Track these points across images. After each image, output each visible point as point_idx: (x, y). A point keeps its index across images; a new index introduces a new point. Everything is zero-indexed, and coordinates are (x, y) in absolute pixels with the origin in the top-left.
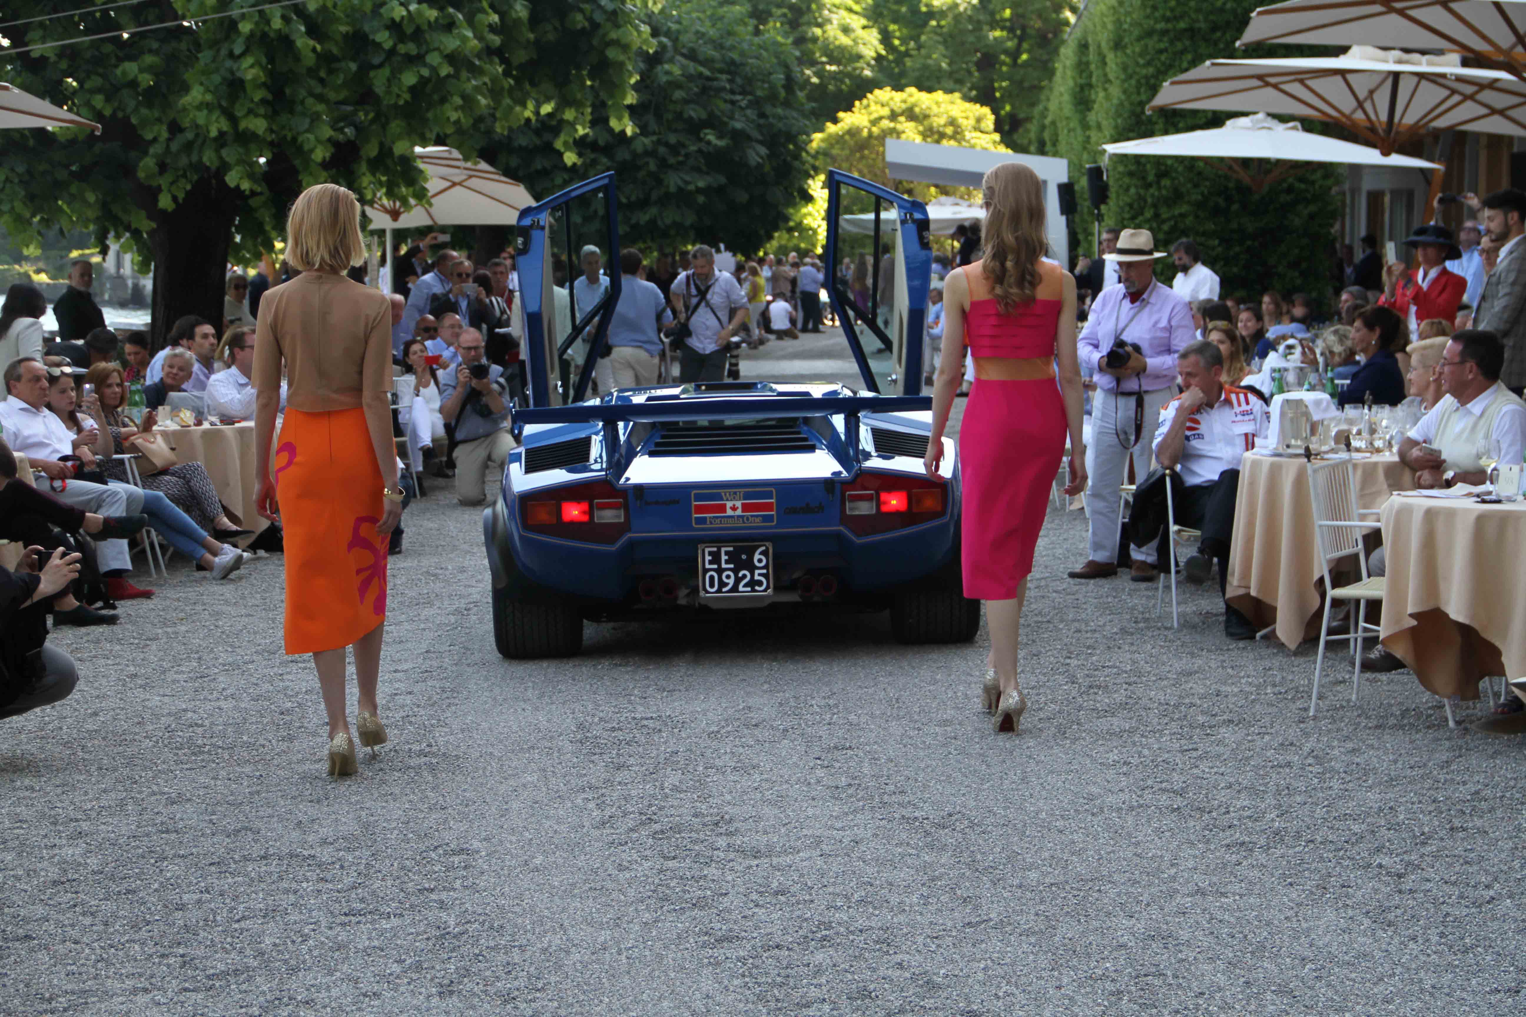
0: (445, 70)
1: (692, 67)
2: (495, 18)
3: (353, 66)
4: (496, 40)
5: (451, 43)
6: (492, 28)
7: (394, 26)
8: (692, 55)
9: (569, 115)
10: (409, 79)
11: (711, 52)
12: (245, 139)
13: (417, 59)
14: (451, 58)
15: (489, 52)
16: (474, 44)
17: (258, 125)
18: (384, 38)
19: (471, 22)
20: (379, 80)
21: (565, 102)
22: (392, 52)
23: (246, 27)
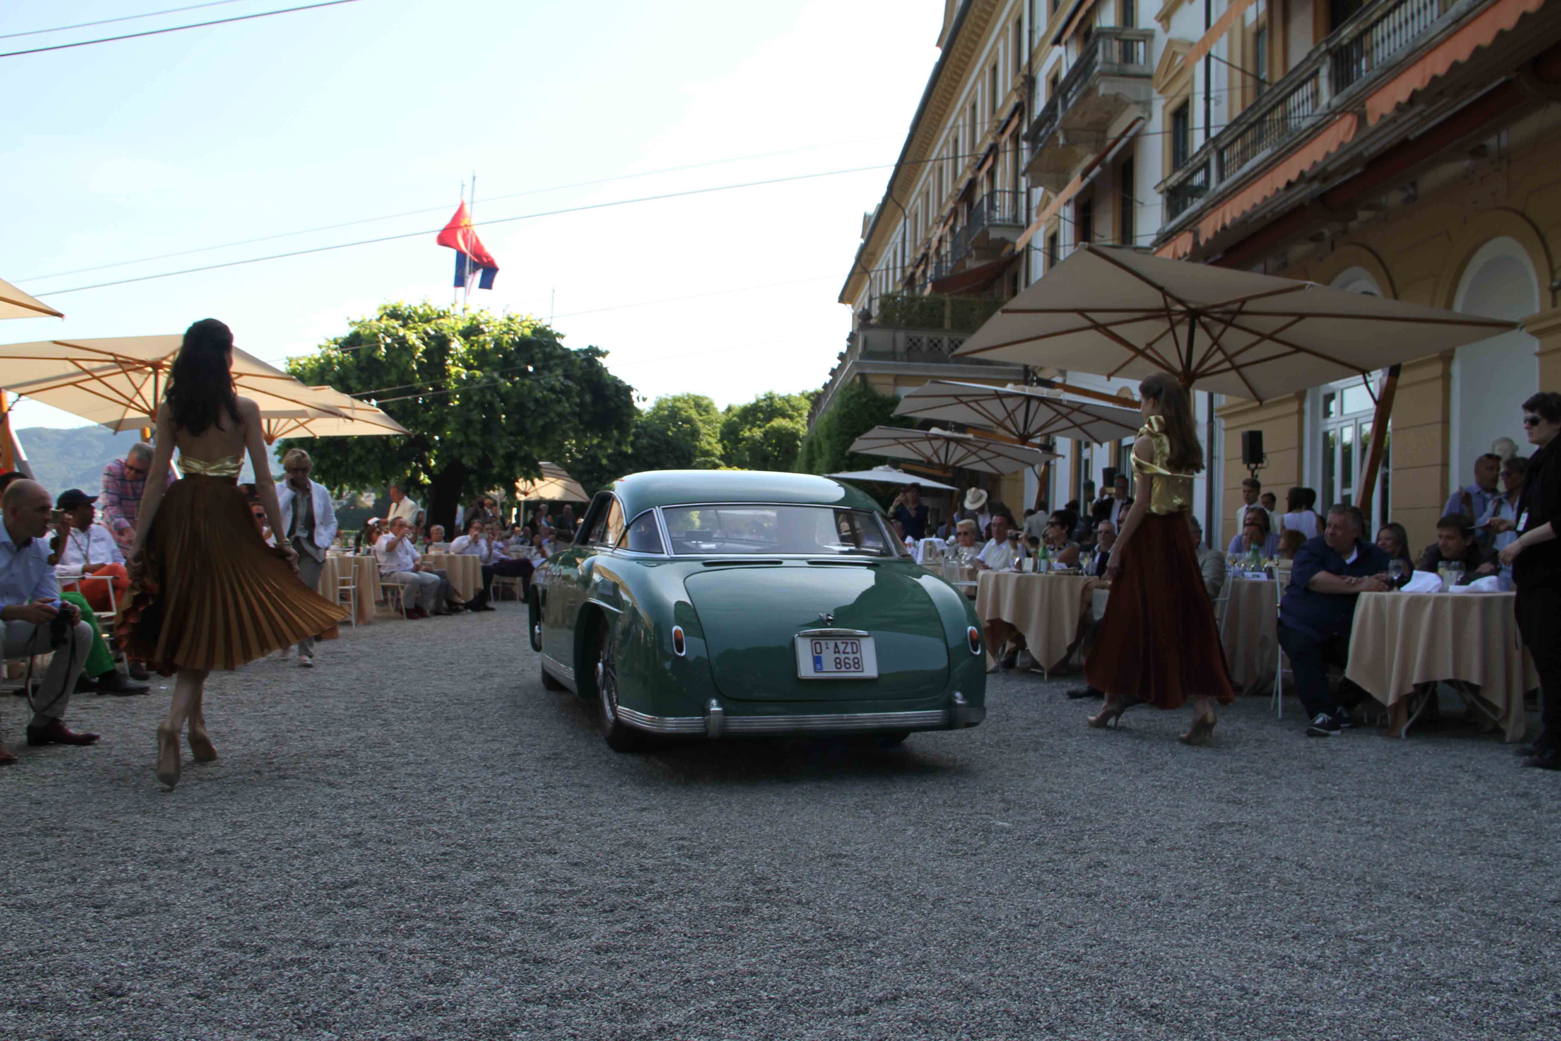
0: (556, 419)
1: (651, 441)
2: (578, 400)
3: (518, 417)
4: (577, 409)
5: (559, 409)
6: (577, 405)
7: (536, 401)
8: (652, 437)
9: (605, 444)
10: (541, 422)
11: (659, 436)
12: (471, 444)
13: (545, 415)
14: (559, 415)
15: (574, 414)
16: (568, 410)
17: (476, 439)
18: (532, 406)
19: (568, 400)
20: (528, 423)
21: (605, 438)
22: (534, 411)
23: (476, 398)
